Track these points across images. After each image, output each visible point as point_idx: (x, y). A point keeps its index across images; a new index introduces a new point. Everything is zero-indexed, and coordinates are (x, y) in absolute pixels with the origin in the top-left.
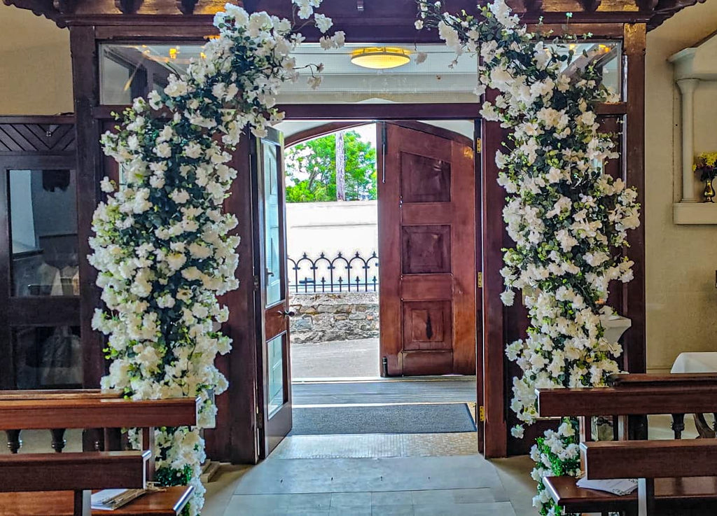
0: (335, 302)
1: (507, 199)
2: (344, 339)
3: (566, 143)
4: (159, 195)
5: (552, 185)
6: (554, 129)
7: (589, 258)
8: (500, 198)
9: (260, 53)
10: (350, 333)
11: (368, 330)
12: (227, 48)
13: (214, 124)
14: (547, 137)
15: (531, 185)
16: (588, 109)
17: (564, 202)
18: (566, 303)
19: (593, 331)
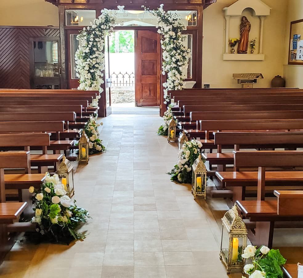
0: (118, 89)
1: (163, 51)
2: (122, 103)
3: (174, 39)
4: (90, 49)
5: (172, 48)
6: (172, 36)
7: (178, 63)
8: (162, 51)
9: (111, 19)
10: (124, 100)
11: (131, 100)
12: (104, 18)
13: (101, 33)
14: (171, 37)
15: (168, 48)
16: (180, 32)
17: (174, 51)
18: (175, 73)
19: (179, 79)
